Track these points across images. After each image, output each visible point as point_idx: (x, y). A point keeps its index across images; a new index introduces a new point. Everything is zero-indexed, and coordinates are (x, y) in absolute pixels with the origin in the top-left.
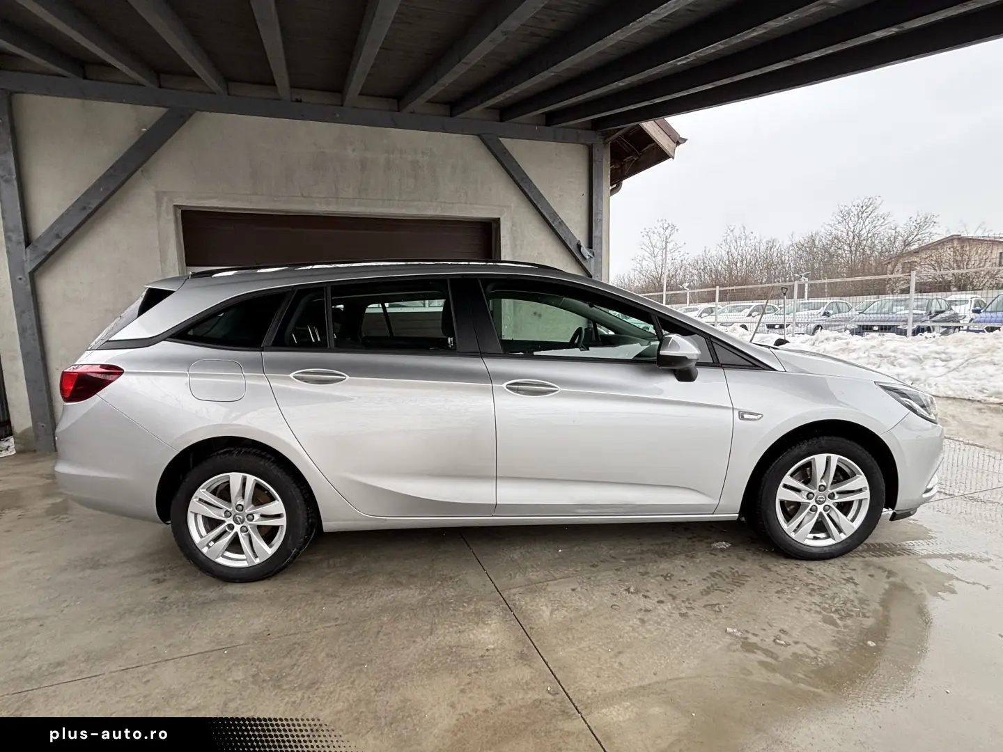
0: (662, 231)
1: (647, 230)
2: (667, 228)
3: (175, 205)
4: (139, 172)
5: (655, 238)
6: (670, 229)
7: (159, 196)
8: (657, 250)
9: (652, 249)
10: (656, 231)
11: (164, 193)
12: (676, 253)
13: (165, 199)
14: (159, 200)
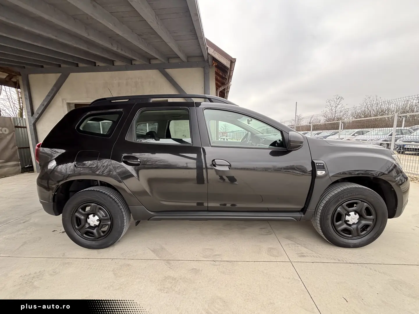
0: (336, 100)
1: (329, 100)
2: (338, 99)
3: (67, 103)
4: (57, 94)
5: (332, 103)
6: (340, 99)
7: (63, 100)
8: (333, 108)
9: (331, 107)
10: (333, 100)
11: (64, 99)
12: (343, 109)
13: (64, 101)
14: (63, 102)
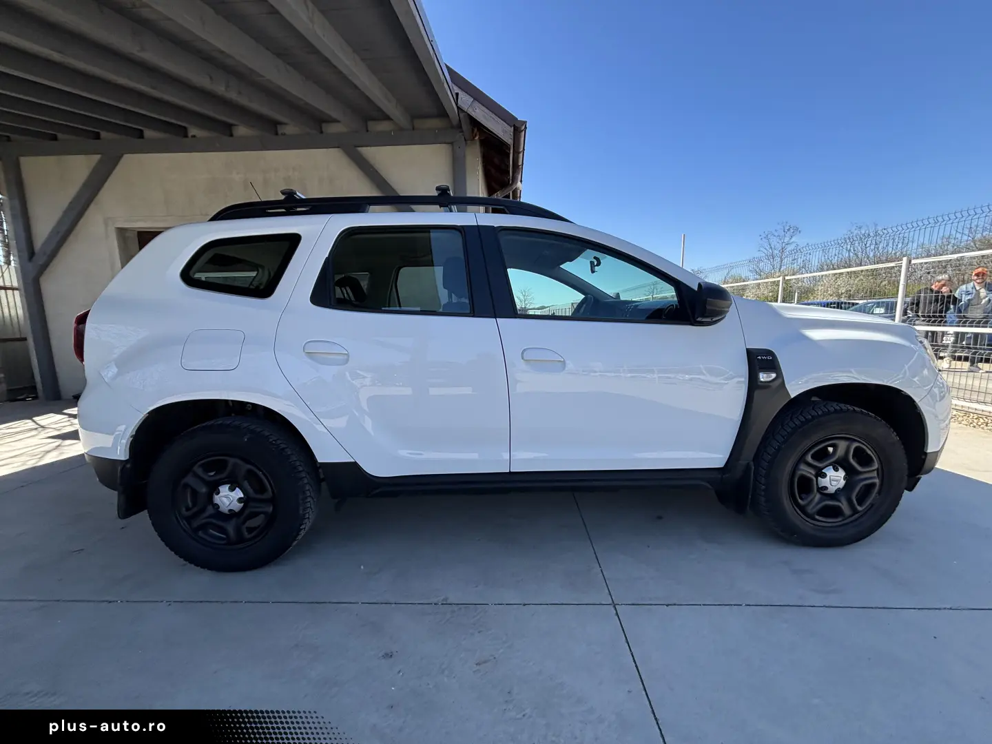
0: (783, 234)
1: (767, 233)
3: (118, 229)
5: (774, 241)
6: (791, 231)
8: (776, 252)
9: (771, 251)
10: (775, 233)
11: (108, 219)
13: (110, 223)
